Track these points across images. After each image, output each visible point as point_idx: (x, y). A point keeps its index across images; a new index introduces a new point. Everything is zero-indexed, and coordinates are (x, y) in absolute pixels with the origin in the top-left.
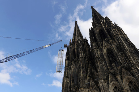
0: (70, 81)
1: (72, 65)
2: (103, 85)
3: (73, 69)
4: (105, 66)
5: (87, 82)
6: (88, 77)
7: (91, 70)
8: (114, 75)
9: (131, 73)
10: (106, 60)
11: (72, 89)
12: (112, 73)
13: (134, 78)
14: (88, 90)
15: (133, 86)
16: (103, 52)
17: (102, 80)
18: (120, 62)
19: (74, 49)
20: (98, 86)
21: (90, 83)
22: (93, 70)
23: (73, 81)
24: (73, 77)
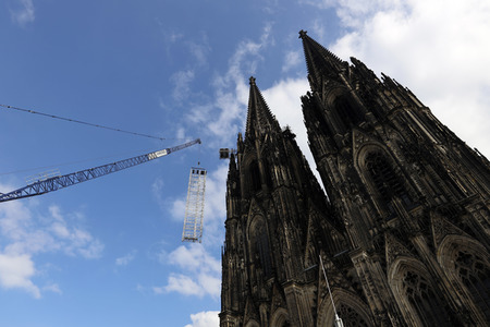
0: (248, 264)
1: (251, 213)
2: (367, 271)
3: (253, 224)
4: (365, 210)
5: (306, 263)
6: (310, 248)
7: (317, 224)
8: (404, 236)
9: (461, 226)
10: (370, 190)
11: (255, 289)
12: (393, 231)
13: (477, 242)
14: (312, 289)
15: (472, 270)
16: (355, 165)
17: (365, 255)
18: (420, 194)
19: (254, 163)
20: (348, 274)
21: (318, 268)
22: (325, 225)
23: (258, 264)
24: (256, 251)
